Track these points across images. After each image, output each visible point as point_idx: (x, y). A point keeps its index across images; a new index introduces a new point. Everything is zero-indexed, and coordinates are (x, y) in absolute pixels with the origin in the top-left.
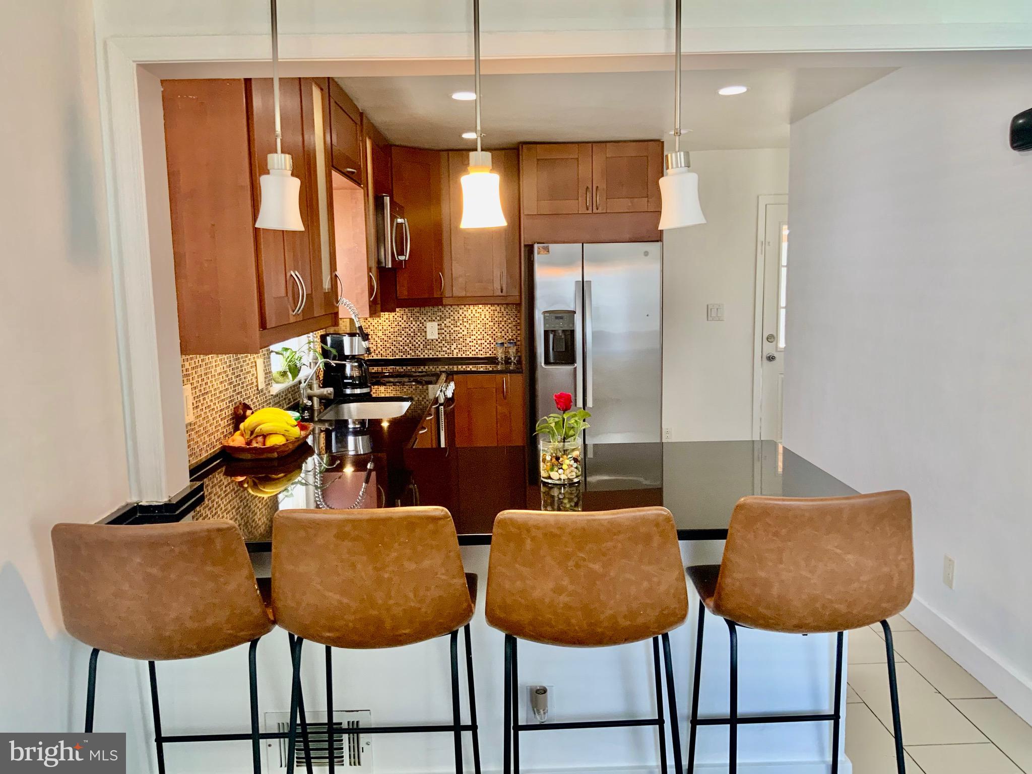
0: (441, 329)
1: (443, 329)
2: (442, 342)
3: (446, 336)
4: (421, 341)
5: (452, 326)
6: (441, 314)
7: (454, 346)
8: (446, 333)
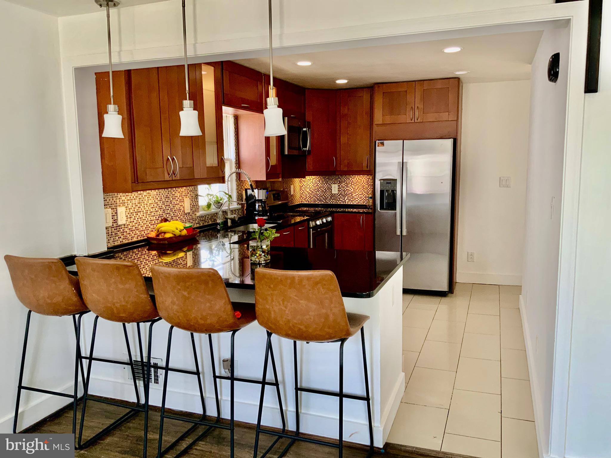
0: (340, 188)
1: (341, 188)
2: (340, 196)
3: (342, 192)
4: (329, 194)
5: (346, 187)
6: (340, 180)
7: (346, 198)
8: (342, 191)
